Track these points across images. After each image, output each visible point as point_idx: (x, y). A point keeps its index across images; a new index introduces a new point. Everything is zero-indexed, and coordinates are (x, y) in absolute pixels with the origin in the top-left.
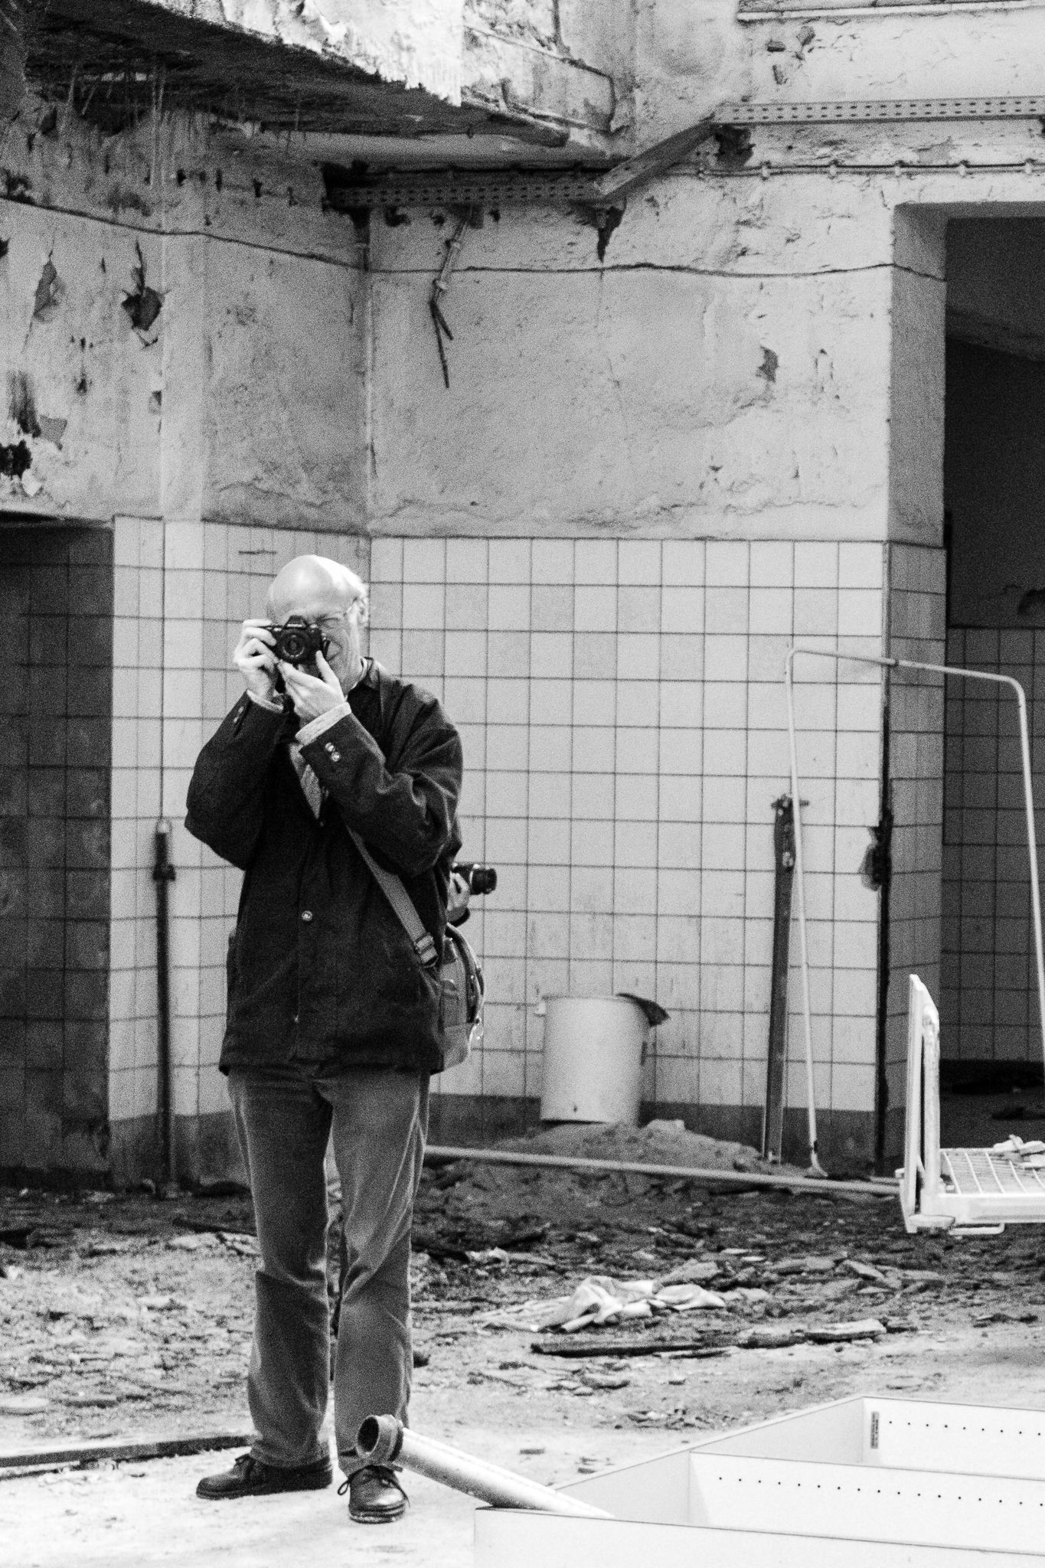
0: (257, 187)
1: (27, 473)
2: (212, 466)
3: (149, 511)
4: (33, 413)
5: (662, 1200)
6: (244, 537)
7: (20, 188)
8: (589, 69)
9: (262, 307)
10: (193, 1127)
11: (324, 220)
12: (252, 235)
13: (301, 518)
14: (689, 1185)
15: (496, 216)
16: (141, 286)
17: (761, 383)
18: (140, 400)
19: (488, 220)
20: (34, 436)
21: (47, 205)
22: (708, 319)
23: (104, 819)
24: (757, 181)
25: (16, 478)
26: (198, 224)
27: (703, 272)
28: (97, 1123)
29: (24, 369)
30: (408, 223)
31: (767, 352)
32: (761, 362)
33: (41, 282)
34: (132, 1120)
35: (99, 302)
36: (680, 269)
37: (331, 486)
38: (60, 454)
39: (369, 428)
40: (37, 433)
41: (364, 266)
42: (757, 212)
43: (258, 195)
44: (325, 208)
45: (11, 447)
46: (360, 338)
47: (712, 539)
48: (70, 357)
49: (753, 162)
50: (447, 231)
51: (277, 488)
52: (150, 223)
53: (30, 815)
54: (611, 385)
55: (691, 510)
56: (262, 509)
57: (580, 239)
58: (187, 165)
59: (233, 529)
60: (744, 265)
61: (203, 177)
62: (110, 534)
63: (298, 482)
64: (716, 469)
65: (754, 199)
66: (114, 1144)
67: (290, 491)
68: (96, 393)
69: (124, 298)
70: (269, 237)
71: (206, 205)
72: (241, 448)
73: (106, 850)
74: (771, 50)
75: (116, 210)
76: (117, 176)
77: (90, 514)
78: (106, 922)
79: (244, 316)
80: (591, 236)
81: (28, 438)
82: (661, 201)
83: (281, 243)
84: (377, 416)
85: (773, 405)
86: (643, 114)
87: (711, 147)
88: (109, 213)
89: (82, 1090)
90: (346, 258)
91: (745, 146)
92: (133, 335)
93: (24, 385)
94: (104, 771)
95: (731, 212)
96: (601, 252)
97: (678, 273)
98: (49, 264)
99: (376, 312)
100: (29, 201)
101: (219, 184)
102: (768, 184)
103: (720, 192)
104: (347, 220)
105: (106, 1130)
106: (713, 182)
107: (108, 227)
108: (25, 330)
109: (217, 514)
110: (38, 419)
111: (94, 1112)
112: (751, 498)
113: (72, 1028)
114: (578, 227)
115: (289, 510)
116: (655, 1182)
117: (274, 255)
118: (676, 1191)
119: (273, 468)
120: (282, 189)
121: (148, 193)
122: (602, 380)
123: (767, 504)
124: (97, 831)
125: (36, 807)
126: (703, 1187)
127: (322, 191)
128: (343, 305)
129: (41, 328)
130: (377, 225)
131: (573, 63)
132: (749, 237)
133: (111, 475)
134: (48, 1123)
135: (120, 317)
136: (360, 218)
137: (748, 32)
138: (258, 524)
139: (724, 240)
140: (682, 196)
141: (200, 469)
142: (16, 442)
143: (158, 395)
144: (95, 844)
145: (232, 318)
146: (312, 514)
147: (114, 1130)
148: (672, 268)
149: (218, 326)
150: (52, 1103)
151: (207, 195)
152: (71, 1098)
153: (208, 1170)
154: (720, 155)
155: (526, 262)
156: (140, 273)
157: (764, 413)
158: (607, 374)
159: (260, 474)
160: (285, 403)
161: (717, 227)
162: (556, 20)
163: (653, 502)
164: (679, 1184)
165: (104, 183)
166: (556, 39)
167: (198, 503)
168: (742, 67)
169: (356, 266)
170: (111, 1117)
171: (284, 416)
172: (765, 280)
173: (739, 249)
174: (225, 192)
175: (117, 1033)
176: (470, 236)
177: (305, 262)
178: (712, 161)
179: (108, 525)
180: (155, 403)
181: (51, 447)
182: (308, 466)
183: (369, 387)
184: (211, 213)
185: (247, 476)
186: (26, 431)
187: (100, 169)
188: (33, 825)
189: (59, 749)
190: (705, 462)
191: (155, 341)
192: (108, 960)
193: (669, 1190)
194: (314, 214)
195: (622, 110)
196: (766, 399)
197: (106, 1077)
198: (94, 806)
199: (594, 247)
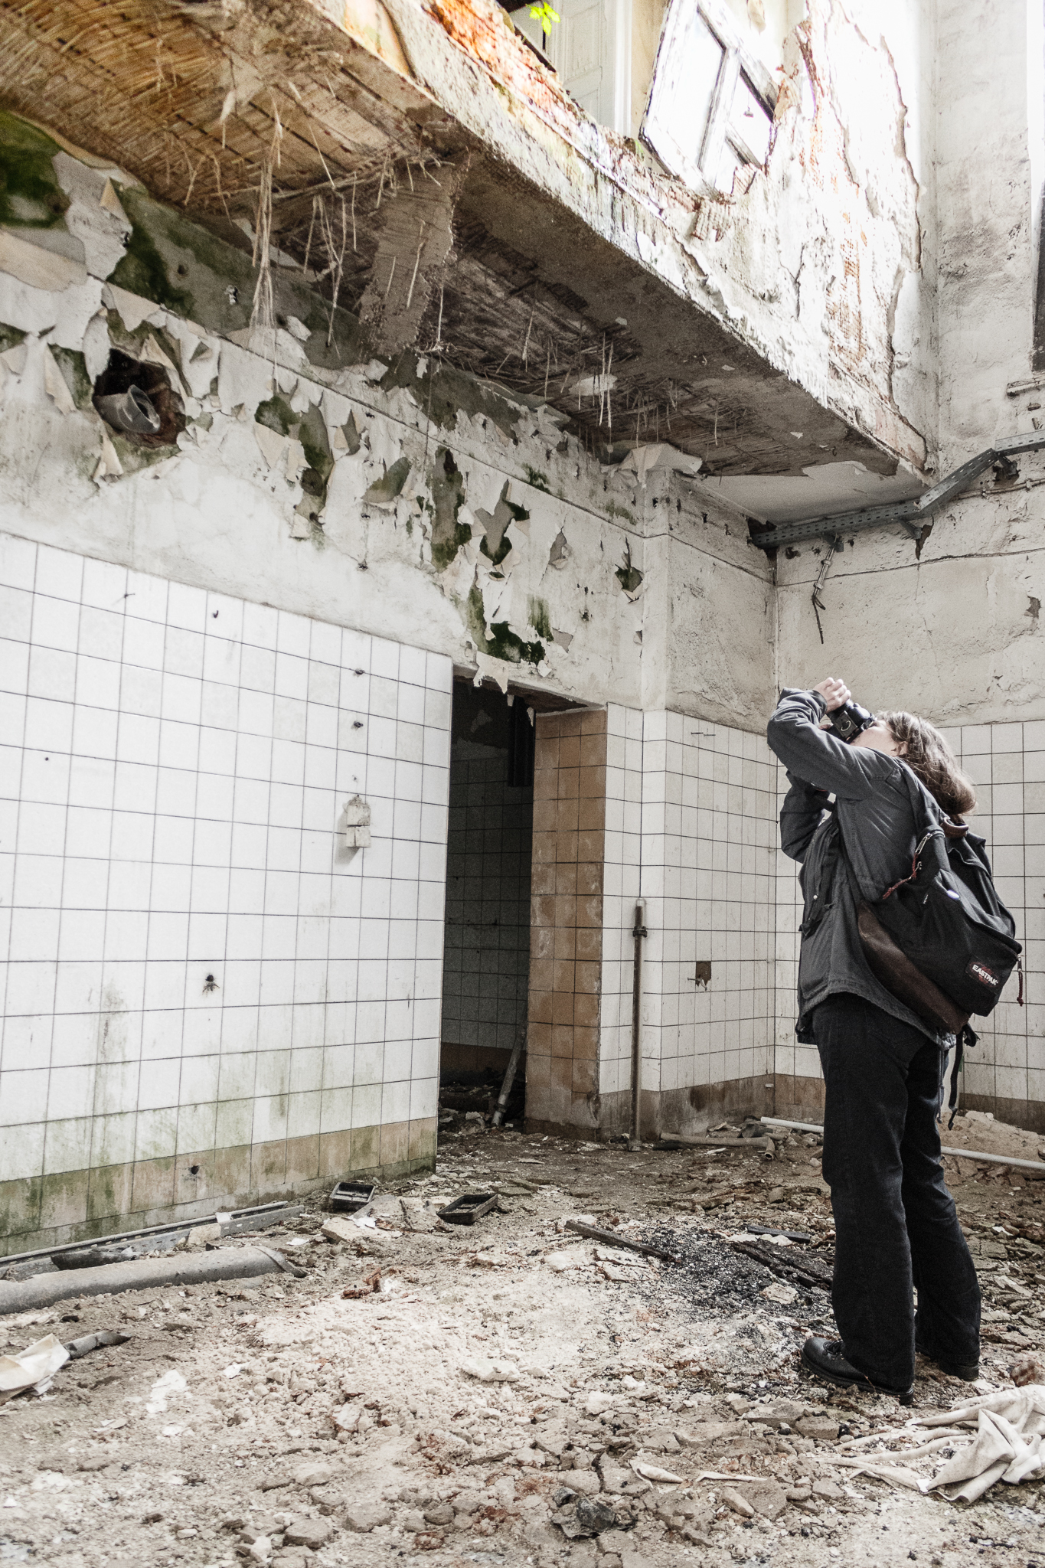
0: (705, 516)
1: (541, 662)
2: (672, 676)
3: (633, 705)
4: (547, 626)
5: (988, 1182)
6: (693, 724)
7: (540, 481)
8: (911, 426)
9: (708, 590)
10: (657, 1100)
11: (749, 550)
12: (703, 545)
13: (733, 720)
14: (1009, 1171)
15: (852, 543)
16: (629, 564)
17: (1028, 621)
18: (629, 636)
19: (847, 546)
20: (548, 640)
21: (561, 496)
22: (990, 585)
23: (599, 895)
24: (1023, 493)
25: (533, 665)
26: (665, 529)
27: (986, 555)
28: (592, 1096)
29: (542, 596)
30: (799, 555)
31: (1032, 599)
32: (1029, 606)
33: (554, 545)
34: (617, 1093)
35: (598, 568)
36: (970, 556)
37: (753, 705)
38: (566, 655)
39: (776, 676)
40: (550, 639)
41: (774, 582)
42: (1023, 512)
43: (705, 521)
44: (749, 542)
45: (529, 643)
46: (771, 622)
47: (996, 722)
48: (576, 597)
49: (1019, 481)
50: (822, 556)
51: (718, 700)
52: (637, 529)
53: (556, 894)
54: (925, 633)
55: (981, 706)
56: (704, 710)
57: (904, 548)
58: (658, 494)
59: (688, 719)
60: (1015, 547)
61: (668, 501)
62: (605, 713)
63: (731, 698)
64: (998, 678)
65: (1021, 504)
66: (603, 1110)
67: (725, 703)
68: (595, 622)
69: (617, 569)
70: (713, 549)
71: (669, 518)
72: (693, 671)
73: (600, 915)
74: (1030, 409)
75: (612, 515)
76: (612, 495)
77: (590, 698)
78: (599, 962)
79: (696, 591)
80: (913, 544)
81: (544, 641)
82: (957, 516)
83: (718, 554)
84: (782, 669)
85: (1037, 632)
86: (945, 465)
87: (989, 476)
88: (607, 516)
89: (583, 1071)
90: (762, 574)
91: (1014, 472)
92: (623, 594)
93: (541, 607)
94: (599, 864)
95: (1005, 515)
96: (918, 554)
97: (968, 559)
98: (561, 533)
99: (781, 610)
100: (547, 491)
101: (679, 507)
102: (1030, 493)
103: (997, 504)
104: (763, 553)
105: (598, 1100)
106: (992, 498)
107: (606, 524)
108: (543, 571)
109: (676, 707)
110: (551, 630)
111: (590, 1088)
112: (1023, 694)
113: (579, 1031)
114: (903, 541)
115: (724, 714)
116: (980, 1166)
117: (717, 561)
118: (998, 1176)
119: (714, 687)
120: (722, 523)
121: (634, 511)
122: (920, 631)
123: (1035, 697)
124: (594, 903)
125: (560, 890)
126: (1019, 1174)
127: (747, 532)
128: (760, 601)
129: (553, 573)
130: (781, 559)
131: (901, 418)
132: (1017, 529)
133: (606, 677)
134: (563, 1092)
135: (615, 582)
136: (771, 552)
137: (1015, 402)
138: (704, 719)
139: (1000, 533)
140: (971, 510)
141: (665, 677)
142: (534, 641)
143: (640, 633)
144: (594, 912)
145: (687, 590)
146: (740, 719)
147: (603, 1100)
148: (965, 556)
149: (678, 593)
150: (566, 1080)
151: (670, 512)
152: (576, 1077)
153: (667, 1127)
154: (997, 481)
155: (870, 567)
156: (628, 556)
157: (1031, 638)
158: (924, 628)
159: (706, 688)
160: (723, 650)
161: (995, 525)
162: (890, 388)
163: (955, 703)
164: (1000, 1170)
165: (603, 497)
166: (891, 399)
167: (663, 700)
168: (1011, 424)
169: (769, 582)
170: (601, 1092)
171: (723, 658)
172: (1030, 554)
173: (1011, 537)
174: (683, 514)
175: (606, 1036)
176: (838, 558)
177: (737, 571)
178: (991, 485)
179: (604, 708)
180: (637, 639)
181: (560, 650)
182: (739, 691)
183: (777, 651)
184: (673, 523)
185: (698, 688)
186: (542, 635)
187: (601, 488)
188: (558, 900)
189: (573, 852)
190: (991, 674)
191: (637, 599)
192: (600, 988)
193: (993, 1174)
194: (743, 544)
195: (931, 459)
196: (1032, 630)
197: (598, 1065)
198: (593, 887)
199: (914, 552)
